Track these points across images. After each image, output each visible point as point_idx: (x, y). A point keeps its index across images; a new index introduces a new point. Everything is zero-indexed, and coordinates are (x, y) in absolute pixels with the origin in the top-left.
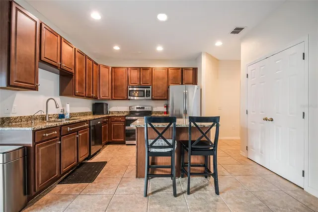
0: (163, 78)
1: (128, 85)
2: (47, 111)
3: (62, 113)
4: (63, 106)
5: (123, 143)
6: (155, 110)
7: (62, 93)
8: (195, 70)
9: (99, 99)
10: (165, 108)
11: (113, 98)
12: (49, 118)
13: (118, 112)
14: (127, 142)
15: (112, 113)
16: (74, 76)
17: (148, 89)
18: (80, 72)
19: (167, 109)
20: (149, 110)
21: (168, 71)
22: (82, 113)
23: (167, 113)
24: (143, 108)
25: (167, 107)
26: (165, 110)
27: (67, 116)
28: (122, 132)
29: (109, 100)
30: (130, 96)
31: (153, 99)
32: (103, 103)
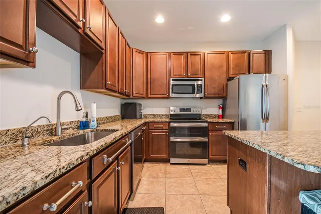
0: (221, 66)
1: (170, 76)
2: (58, 117)
3: (84, 120)
4: (86, 107)
5: (167, 161)
6: (204, 112)
7: (84, 85)
8: (268, 54)
9: (131, 97)
10: (221, 110)
11: (150, 96)
12: (62, 129)
13: (154, 115)
14: (173, 160)
15: (146, 117)
16: (104, 55)
17: (199, 83)
18: (112, 51)
19: (224, 111)
20: (198, 113)
21: (228, 56)
22: (110, 117)
23: (222, 116)
24: (189, 110)
25: (223, 108)
26: (220, 112)
27: (93, 124)
28: (164, 144)
29: (143, 98)
30: (173, 93)
31: (205, 97)
32: (135, 104)
